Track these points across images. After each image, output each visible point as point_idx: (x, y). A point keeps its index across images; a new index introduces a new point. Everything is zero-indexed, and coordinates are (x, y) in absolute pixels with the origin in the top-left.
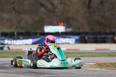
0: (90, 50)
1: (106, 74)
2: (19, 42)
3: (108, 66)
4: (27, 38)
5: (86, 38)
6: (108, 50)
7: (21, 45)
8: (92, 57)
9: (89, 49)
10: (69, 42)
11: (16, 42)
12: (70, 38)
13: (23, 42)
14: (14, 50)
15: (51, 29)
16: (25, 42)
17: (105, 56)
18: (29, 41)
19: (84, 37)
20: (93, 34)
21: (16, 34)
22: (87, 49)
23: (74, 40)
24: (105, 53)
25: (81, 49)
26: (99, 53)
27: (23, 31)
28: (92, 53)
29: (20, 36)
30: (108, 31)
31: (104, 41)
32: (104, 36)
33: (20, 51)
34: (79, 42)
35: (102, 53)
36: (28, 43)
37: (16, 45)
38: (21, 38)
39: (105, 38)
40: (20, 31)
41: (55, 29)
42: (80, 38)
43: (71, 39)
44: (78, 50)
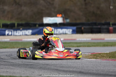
0: (87, 40)
1: (100, 65)
2: (19, 33)
3: (103, 57)
4: (27, 29)
5: (83, 28)
6: (104, 39)
7: (21, 35)
8: (88, 47)
9: (85, 39)
10: (66, 32)
11: (16, 33)
12: (67, 28)
13: (23, 33)
14: (14, 40)
15: (50, 20)
16: (25, 33)
17: (100, 46)
18: (29, 32)
19: (81, 28)
20: (89, 25)
21: (16, 25)
22: (83, 39)
23: (71, 30)
24: (100, 43)
25: (78, 39)
26: (94, 43)
27: (23, 22)
28: (88, 43)
29: (20, 27)
30: (103, 22)
31: (99, 31)
32: (99, 27)
33: (20, 41)
34: (75, 32)
35: (98, 43)
36: (28, 34)
37: (16, 35)
38: (21, 29)
39: (100, 28)
40: (20, 23)
41: (53, 20)
42: (77, 28)
43: (68, 30)
44: (75, 40)
